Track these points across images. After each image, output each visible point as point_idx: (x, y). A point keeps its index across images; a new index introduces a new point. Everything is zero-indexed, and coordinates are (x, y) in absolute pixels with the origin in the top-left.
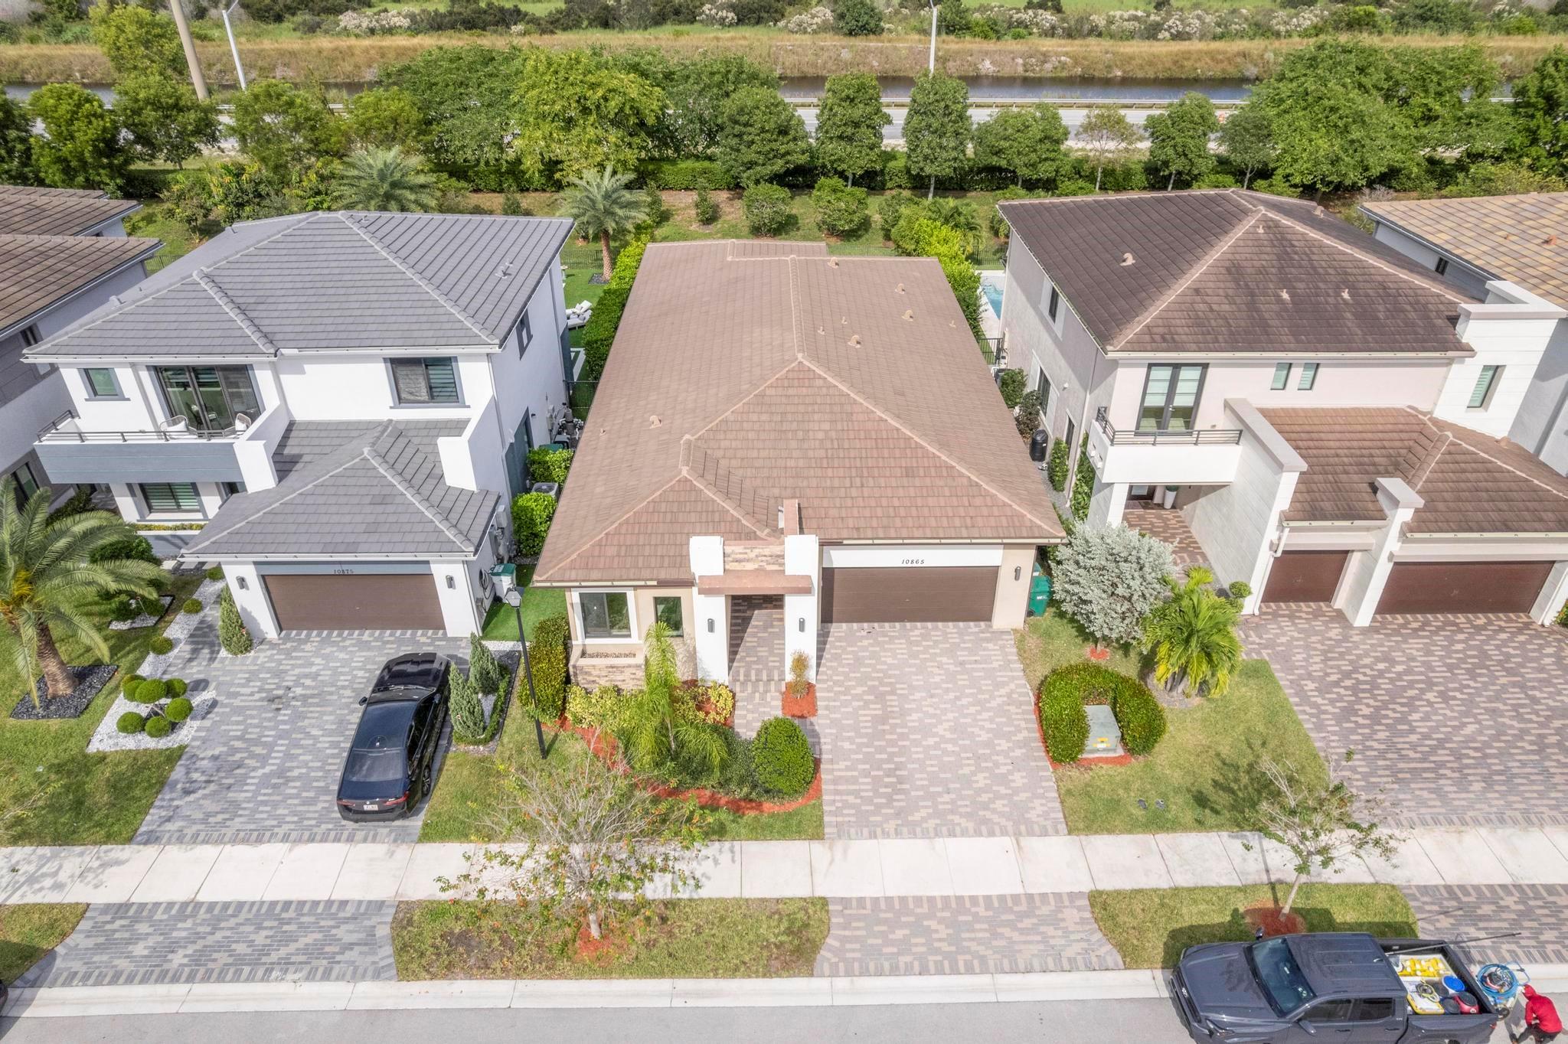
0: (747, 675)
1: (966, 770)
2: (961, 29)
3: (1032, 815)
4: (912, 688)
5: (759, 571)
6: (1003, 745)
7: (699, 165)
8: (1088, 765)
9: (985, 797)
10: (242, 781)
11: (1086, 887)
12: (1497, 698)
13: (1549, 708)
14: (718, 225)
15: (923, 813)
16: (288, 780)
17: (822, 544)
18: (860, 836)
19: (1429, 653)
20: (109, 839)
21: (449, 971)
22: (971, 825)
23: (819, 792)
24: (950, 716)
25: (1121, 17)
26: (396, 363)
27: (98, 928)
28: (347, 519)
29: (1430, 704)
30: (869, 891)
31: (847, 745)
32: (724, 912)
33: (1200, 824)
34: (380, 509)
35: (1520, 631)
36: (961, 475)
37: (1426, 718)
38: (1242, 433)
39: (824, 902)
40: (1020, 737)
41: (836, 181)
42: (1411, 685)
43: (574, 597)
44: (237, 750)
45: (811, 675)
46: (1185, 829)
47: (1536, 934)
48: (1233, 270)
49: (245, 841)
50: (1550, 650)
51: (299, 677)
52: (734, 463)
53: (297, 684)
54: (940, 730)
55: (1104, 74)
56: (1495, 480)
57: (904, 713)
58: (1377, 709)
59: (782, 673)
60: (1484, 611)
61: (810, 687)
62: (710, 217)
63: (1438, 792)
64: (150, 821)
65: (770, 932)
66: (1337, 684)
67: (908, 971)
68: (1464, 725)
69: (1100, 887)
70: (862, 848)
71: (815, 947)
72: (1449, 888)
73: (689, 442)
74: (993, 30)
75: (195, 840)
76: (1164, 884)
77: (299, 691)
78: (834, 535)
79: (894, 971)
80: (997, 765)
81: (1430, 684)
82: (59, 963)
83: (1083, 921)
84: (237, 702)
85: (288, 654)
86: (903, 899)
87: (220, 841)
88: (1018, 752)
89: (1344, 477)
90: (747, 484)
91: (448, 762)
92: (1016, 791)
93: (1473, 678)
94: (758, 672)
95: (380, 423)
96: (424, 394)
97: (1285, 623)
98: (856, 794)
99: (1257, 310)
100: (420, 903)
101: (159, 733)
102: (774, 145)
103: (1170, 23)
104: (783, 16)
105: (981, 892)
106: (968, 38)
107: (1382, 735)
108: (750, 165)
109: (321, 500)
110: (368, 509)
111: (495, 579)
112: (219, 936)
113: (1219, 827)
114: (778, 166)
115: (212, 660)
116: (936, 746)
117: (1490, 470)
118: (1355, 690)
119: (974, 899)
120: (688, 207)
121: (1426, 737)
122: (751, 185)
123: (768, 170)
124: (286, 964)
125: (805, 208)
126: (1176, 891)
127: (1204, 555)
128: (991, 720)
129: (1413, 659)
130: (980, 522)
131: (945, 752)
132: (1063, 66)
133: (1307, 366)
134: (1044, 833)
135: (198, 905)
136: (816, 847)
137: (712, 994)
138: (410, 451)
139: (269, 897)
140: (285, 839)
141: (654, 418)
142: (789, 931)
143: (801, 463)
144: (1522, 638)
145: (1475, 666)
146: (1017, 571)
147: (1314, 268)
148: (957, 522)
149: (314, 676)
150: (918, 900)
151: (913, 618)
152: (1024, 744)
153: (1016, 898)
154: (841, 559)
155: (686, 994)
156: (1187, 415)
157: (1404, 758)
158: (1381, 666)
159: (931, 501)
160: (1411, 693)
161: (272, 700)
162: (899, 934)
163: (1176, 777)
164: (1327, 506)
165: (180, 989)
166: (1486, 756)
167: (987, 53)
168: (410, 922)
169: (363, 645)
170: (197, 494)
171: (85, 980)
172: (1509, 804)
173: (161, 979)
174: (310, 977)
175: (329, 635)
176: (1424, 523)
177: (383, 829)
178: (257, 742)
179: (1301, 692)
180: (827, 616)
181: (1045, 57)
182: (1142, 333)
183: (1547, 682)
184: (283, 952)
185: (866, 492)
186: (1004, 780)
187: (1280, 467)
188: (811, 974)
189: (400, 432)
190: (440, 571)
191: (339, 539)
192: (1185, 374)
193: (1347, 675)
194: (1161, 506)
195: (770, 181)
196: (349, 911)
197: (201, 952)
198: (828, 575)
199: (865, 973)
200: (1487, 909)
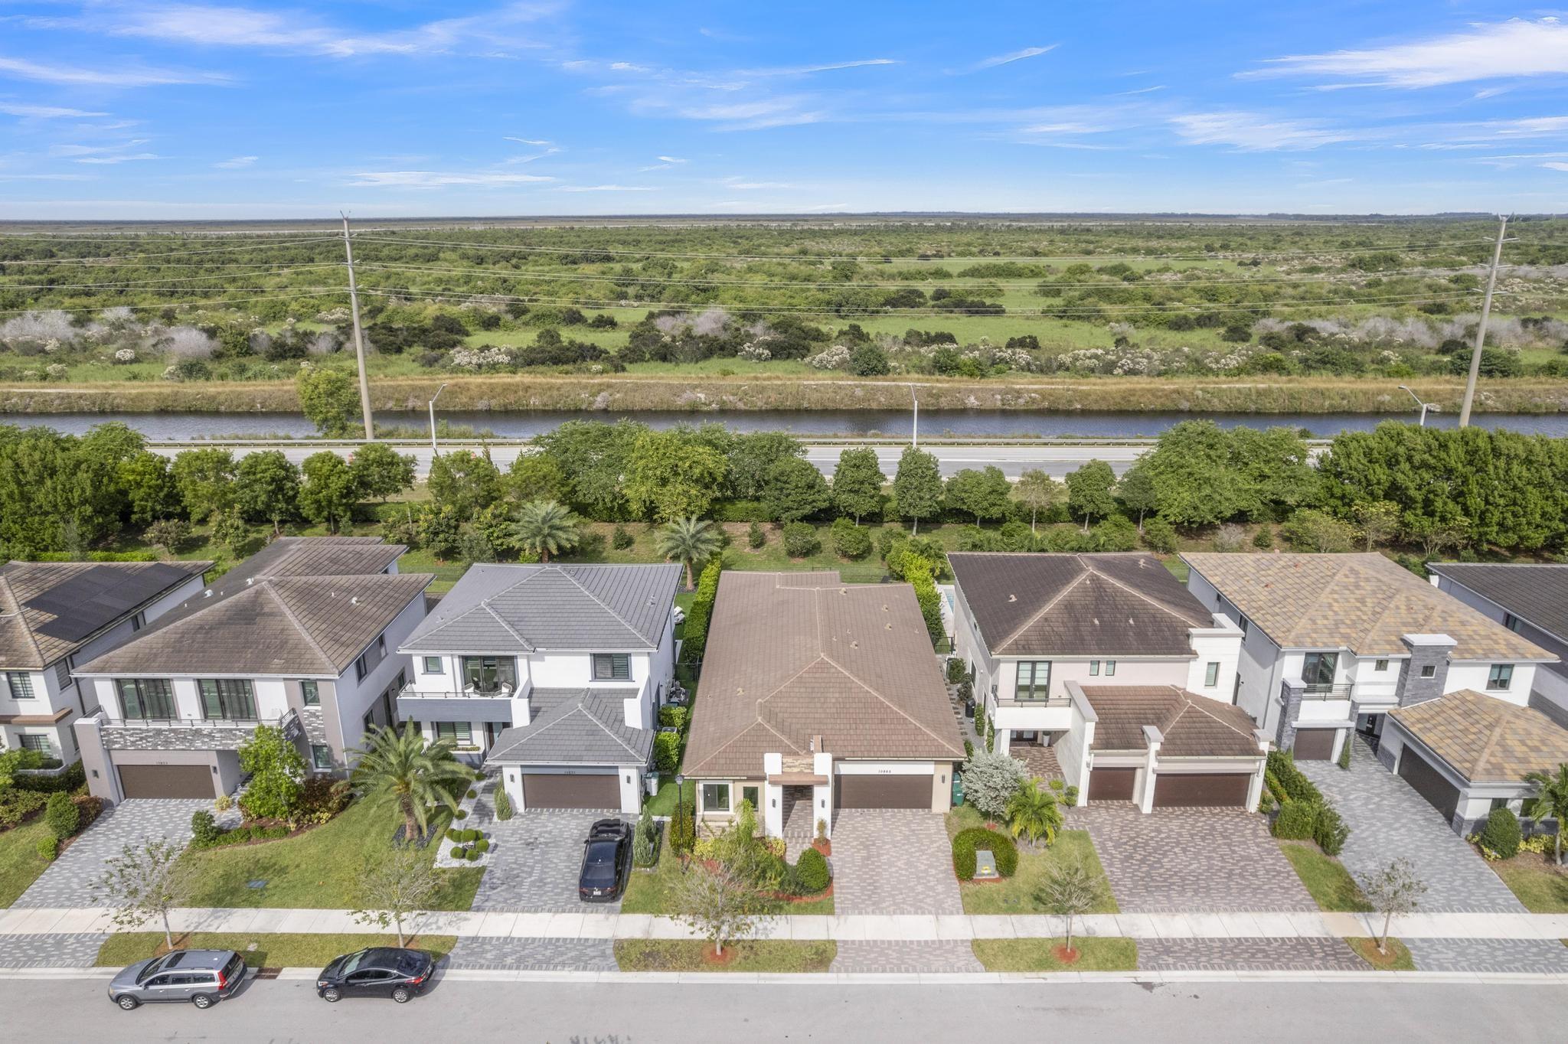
0: (793, 834)
1: (912, 884)
2: (952, 369)
3: (946, 906)
4: (885, 843)
5: (801, 772)
6: (933, 872)
7: (751, 505)
8: (979, 882)
9: (921, 897)
10: (521, 884)
11: (971, 937)
12: (1214, 850)
13: (1241, 856)
14: (765, 548)
15: (887, 904)
16: (545, 884)
17: (834, 760)
18: (853, 913)
19: (1182, 827)
20: (458, 908)
21: (646, 968)
22: (912, 910)
23: (832, 893)
24: (905, 857)
25: (1085, 355)
26: (596, 657)
27: (464, 947)
28: (574, 743)
29: (1175, 853)
30: (857, 937)
31: (847, 871)
32: (782, 945)
33: (1036, 911)
34: (591, 738)
35: (1238, 816)
36: (911, 723)
37: (1172, 860)
38: (1071, 701)
39: (834, 942)
40: (943, 868)
41: (848, 521)
42: (1167, 844)
43: (700, 787)
44: (514, 869)
45: (828, 835)
46: (1028, 913)
47: (1197, 959)
48: (1068, 607)
49: (528, 911)
50: (1251, 826)
51: (541, 833)
52: (786, 715)
53: (540, 836)
54: (899, 864)
55: (1067, 407)
56: (1211, 727)
57: (879, 855)
58: (1145, 856)
59: (812, 833)
60: (1220, 805)
61: (827, 841)
62: (759, 542)
63: (1168, 897)
64: (477, 900)
65: (808, 954)
66: (1125, 844)
67: (876, 971)
68: (1191, 864)
69: (978, 937)
70: (854, 919)
71: (830, 961)
72: (1160, 940)
73: (761, 703)
74: (977, 370)
75: (502, 910)
76: (1012, 936)
77: (542, 840)
78: (841, 755)
79: (869, 971)
80: (929, 881)
81: (1178, 843)
82: (452, 960)
83: (967, 952)
84: (508, 845)
85: (532, 820)
86: (875, 942)
87: (515, 911)
88: (941, 876)
89: (1127, 726)
90: (793, 727)
91: (632, 876)
92: (938, 894)
93: (1203, 841)
94: (799, 833)
95: (583, 690)
96: (609, 672)
97: (1103, 811)
98: (852, 894)
99: (1080, 631)
100: (626, 940)
101: (473, 858)
102: (805, 496)
103: (1123, 361)
104: (809, 351)
105: (915, 938)
106: (957, 377)
107: (1144, 869)
108: (788, 509)
109: (559, 732)
110: (585, 738)
111: (647, 781)
112: (526, 951)
113: (1045, 912)
114: (807, 510)
115: (490, 823)
116: (897, 872)
117: (1209, 722)
118: (1135, 847)
119: (911, 942)
120: (743, 535)
121: (1168, 870)
122: (789, 524)
123: (799, 513)
124: (564, 964)
125: (826, 536)
126: (1017, 940)
127: (1062, 774)
128: (927, 859)
129: (1172, 830)
130: (920, 748)
131: (901, 875)
132: (1034, 400)
133: (1108, 662)
134: (952, 913)
135: (513, 939)
136: (830, 918)
137: (778, 979)
138: (603, 706)
139: (548, 936)
140: (549, 911)
141: (740, 689)
142: (816, 953)
143: (823, 716)
144: (1237, 820)
145: (1206, 834)
146: (943, 778)
147: (1116, 606)
148: (908, 749)
149: (550, 832)
150: (883, 942)
151: (886, 807)
152: (945, 871)
153: (933, 942)
154: (846, 769)
155: (764, 979)
156: (1045, 689)
157: (1153, 880)
158: (1153, 834)
159: (893, 737)
160: (1166, 848)
161: (528, 844)
162: (872, 956)
163: (1025, 888)
164: (1115, 741)
165: (514, 972)
166: (1198, 879)
167: (972, 391)
168: (622, 948)
169: (575, 817)
170: (470, 729)
171: (467, 967)
172: (1204, 902)
173: (504, 967)
174: (577, 969)
175: (554, 811)
176: (1166, 750)
177: (601, 906)
178: (524, 865)
179: (1105, 850)
180: (837, 804)
181: (1019, 394)
182: (1012, 644)
183: (1245, 843)
184: (560, 959)
185: (858, 732)
186: (932, 889)
187: (1084, 719)
188: (827, 971)
189: (595, 695)
190: (623, 774)
191: (571, 753)
192: (1039, 666)
193: (1132, 839)
194: (1042, 745)
195: (801, 520)
196: (590, 943)
197: (520, 957)
198: (838, 779)
199: (854, 971)
200: (1176, 948)
